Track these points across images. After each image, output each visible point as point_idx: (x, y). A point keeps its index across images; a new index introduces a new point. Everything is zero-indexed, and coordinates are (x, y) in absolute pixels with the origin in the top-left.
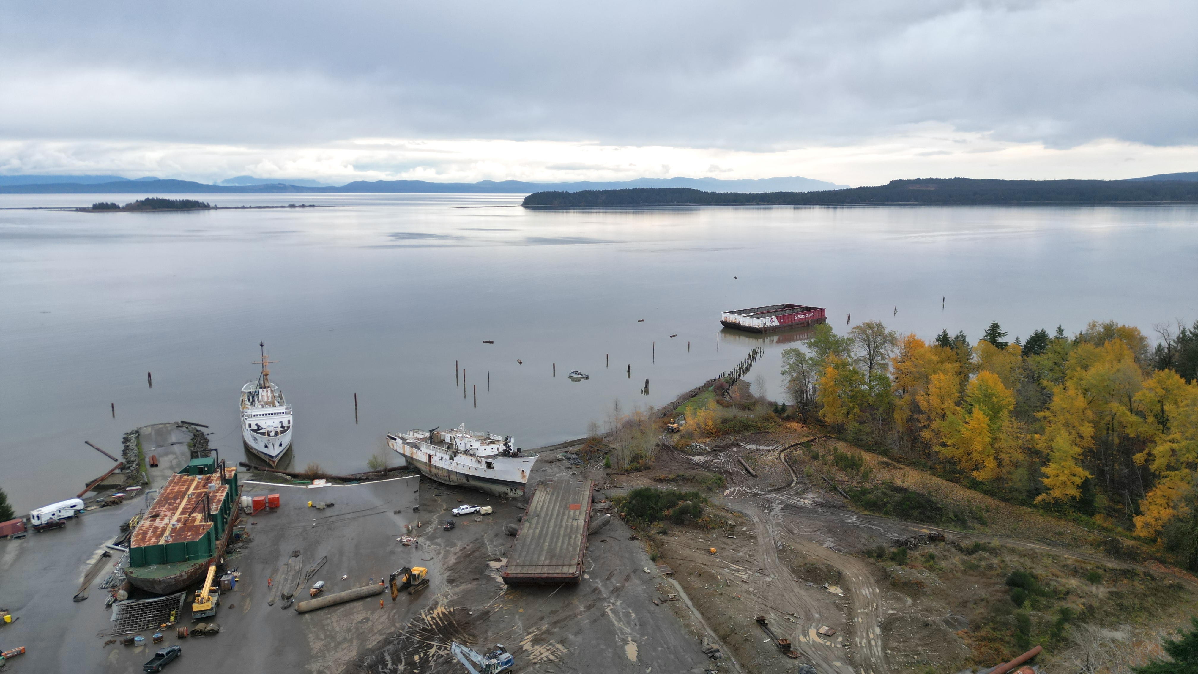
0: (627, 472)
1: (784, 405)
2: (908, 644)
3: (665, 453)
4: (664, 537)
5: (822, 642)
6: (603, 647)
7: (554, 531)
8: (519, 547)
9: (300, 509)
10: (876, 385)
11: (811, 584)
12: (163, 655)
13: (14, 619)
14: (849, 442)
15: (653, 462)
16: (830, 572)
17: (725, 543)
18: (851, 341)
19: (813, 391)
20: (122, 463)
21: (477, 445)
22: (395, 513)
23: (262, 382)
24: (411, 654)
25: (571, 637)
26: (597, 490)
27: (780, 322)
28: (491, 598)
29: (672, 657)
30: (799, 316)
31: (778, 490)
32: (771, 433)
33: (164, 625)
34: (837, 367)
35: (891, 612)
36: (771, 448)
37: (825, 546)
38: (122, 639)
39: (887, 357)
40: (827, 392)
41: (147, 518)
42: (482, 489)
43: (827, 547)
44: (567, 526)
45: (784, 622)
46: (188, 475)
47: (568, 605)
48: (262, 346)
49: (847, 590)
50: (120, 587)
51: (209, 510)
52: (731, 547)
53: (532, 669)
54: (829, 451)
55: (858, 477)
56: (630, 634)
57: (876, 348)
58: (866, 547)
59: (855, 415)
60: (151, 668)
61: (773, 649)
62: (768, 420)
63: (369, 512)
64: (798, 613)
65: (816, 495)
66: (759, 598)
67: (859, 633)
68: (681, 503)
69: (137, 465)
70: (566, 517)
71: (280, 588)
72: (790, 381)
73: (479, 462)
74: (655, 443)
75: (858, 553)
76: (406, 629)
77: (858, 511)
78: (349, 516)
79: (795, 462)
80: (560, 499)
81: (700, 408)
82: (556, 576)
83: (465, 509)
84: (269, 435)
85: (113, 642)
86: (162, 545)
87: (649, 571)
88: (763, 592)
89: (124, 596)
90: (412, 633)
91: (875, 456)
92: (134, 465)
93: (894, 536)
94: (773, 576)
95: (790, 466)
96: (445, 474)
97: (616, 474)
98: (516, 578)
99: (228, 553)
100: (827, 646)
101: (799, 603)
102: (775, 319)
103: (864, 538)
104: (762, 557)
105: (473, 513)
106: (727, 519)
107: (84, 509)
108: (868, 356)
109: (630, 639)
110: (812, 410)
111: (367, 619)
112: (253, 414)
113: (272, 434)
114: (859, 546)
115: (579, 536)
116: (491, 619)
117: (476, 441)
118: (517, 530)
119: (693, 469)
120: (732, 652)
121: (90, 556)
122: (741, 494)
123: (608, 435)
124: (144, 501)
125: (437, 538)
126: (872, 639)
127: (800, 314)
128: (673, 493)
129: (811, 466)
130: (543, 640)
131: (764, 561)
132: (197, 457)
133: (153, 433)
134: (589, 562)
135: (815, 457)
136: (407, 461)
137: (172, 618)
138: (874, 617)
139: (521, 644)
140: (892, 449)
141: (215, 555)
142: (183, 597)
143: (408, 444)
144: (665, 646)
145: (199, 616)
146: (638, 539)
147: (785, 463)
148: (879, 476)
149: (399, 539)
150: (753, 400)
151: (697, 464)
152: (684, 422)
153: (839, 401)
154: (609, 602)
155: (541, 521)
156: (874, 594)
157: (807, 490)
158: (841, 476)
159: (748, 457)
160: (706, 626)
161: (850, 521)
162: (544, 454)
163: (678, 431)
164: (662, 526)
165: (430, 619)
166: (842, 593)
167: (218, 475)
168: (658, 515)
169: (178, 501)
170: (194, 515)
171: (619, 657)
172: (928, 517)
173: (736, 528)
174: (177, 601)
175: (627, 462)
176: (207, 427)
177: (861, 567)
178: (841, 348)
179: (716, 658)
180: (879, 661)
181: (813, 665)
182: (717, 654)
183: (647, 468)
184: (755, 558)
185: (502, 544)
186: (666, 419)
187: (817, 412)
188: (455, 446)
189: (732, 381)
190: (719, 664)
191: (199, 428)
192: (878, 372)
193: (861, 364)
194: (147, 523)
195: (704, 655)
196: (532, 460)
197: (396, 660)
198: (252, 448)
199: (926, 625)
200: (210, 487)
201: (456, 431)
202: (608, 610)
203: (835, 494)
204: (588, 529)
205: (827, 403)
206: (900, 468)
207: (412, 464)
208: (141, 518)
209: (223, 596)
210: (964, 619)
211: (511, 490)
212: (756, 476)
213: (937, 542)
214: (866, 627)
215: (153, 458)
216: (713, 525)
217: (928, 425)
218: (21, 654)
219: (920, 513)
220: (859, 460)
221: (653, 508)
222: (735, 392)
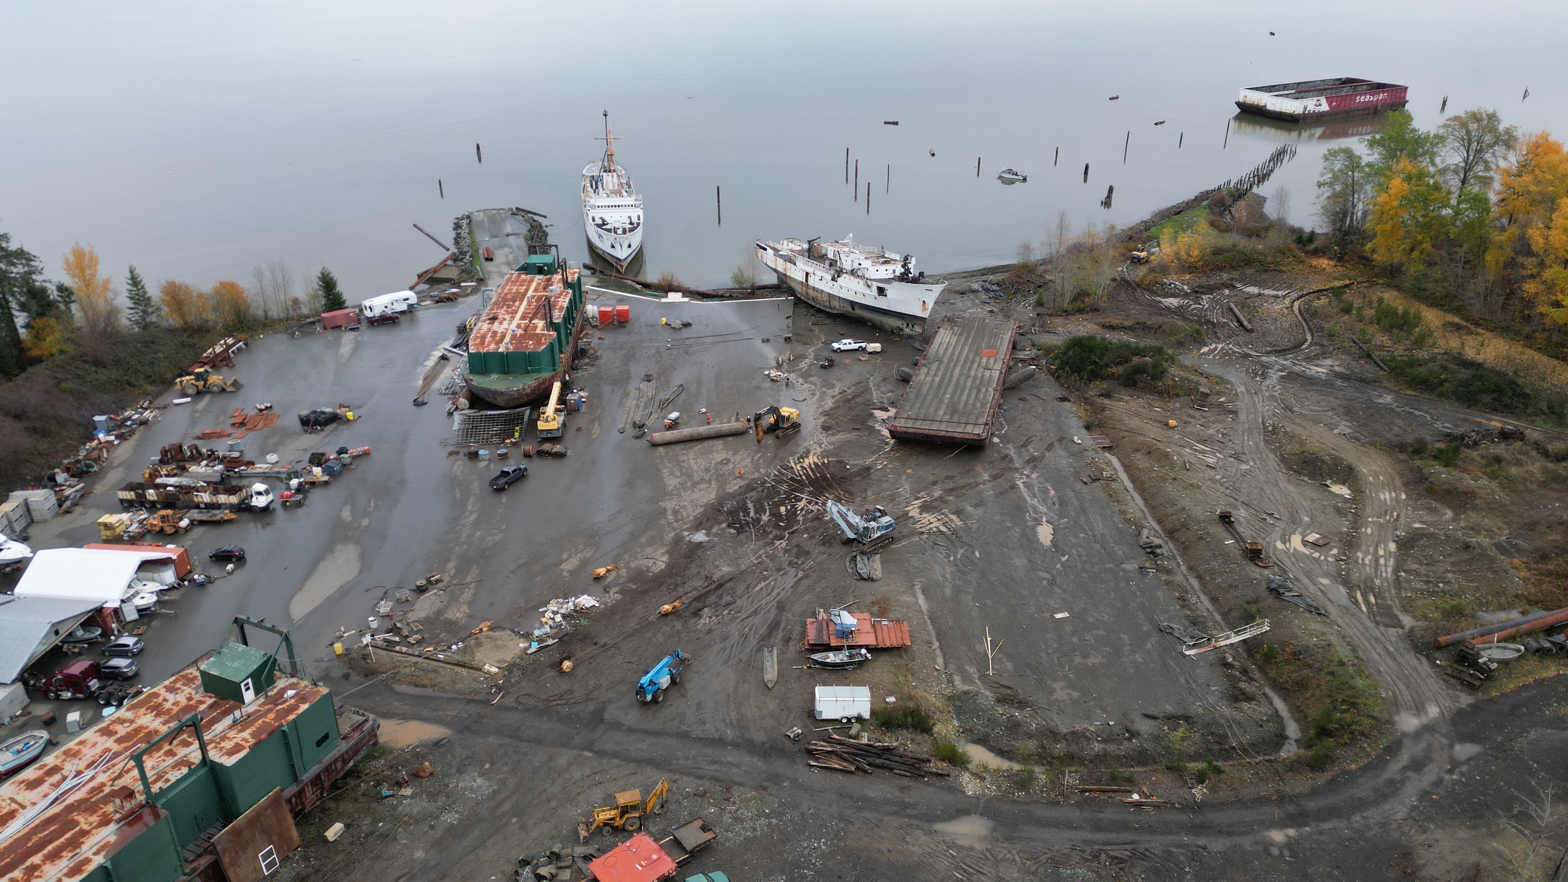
0: (1066, 313)
1: (1313, 233)
2: (1434, 568)
3: (1123, 291)
4: (1106, 401)
5: (1308, 553)
6: (1008, 524)
7: (958, 381)
8: (912, 396)
9: (653, 326)
10: (1467, 209)
11: (1306, 479)
12: (508, 473)
13: (356, 417)
14: (1405, 291)
15: (1105, 302)
16: (1336, 465)
17: (1190, 416)
18: (1440, 139)
19: (1363, 213)
20: (454, 254)
21: (867, 264)
22: (763, 341)
23: (606, 164)
24: (777, 505)
25: (970, 509)
26: (1021, 335)
27: (1330, 106)
28: (874, 453)
29: (1098, 546)
30: (1363, 97)
31: (1281, 352)
32: (1284, 272)
33: (508, 441)
34: (1409, 178)
35: (1417, 525)
36: (1280, 293)
37: (1336, 431)
38: (466, 450)
39: (1494, 167)
40: (1385, 215)
41: (484, 321)
42: (870, 320)
43: (1339, 434)
44: (976, 376)
45: (1258, 522)
46: (527, 274)
47: (969, 471)
48: (605, 115)
49: (1357, 491)
50: (461, 394)
51: (551, 318)
52: (1199, 422)
53: (917, 539)
54: (1370, 303)
55: (1408, 342)
56: (1046, 514)
57: (1478, 151)
58: (1398, 438)
59: (1422, 252)
60: (496, 484)
61: (1237, 553)
62: (1284, 254)
63: (732, 338)
64: (1280, 514)
65: (1338, 363)
66: (1227, 488)
67: (1364, 548)
68: (1136, 360)
69: (471, 257)
70: (976, 365)
71: (631, 414)
72: (1329, 198)
73: (869, 286)
74: (1110, 277)
75: (1385, 445)
76: (772, 477)
77: (1397, 388)
78: (709, 340)
79: (1315, 314)
80: (970, 341)
81: (1184, 231)
82: (956, 435)
83: (847, 344)
84: (616, 233)
85: (457, 453)
86: (502, 353)
87: (1080, 441)
88: (1234, 482)
89: (465, 405)
90: (779, 482)
91: (1441, 313)
92: (468, 257)
93: (1445, 426)
94: (1252, 463)
95: (1305, 320)
96: (826, 298)
97: (1051, 315)
98: (906, 432)
99: (573, 369)
100: (1314, 558)
101: (1284, 501)
102: (1323, 100)
103: (1399, 427)
104: (1241, 438)
105: (857, 350)
106: (1200, 385)
107: (417, 304)
108: (1463, 164)
109: (1044, 519)
110: (1355, 242)
111: (728, 461)
112: (597, 204)
113: (620, 231)
114: (1388, 436)
115: (991, 390)
116: (872, 476)
117: (866, 258)
118: (911, 376)
119: (1161, 315)
120: (1179, 551)
121: (427, 357)
122: (1224, 354)
123: (1044, 262)
124: (481, 299)
125: (812, 376)
126: (1382, 556)
127: (1365, 94)
128: (1127, 346)
129: (1337, 322)
130: (935, 508)
131: (1243, 443)
132: (536, 253)
133: (486, 220)
134: (1001, 422)
135: (1347, 311)
136: (779, 278)
137: (517, 435)
138: (1390, 530)
139: (907, 509)
140: (1472, 305)
141: (560, 369)
142: (528, 413)
143: (781, 256)
144: (1090, 533)
145: (544, 435)
146: (1069, 401)
147: (1298, 315)
148: (1441, 342)
149: (767, 373)
150: (1266, 224)
151: (1168, 309)
152: (1157, 249)
153: (1402, 232)
154: (1022, 474)
155: (943, 367)
156: (1397, 499)
157: (1324, 355)
158: (1381, 339)
159: (1243, 304)
160: (1148, 516)
161: (1381, 401)
162: (954, 282)
163: (1147, 261)
164: (1105, 386)
165: (799, 469)
166: (1350, 495)
167: (559, 276)
168: (1102, 372)
169: (517, 304)
170: (534, 322)
171: (1028, 539)
172: (1506, 406)
173: (1209, 399)
174: (521, 417)
175: (1067, 299)
176: (545, 217)
177: (1385, 464)
178: (1420, 150)
179: (1156, 556)
180: (1385, 584)
181: (1289, 578)
182: (1158, 551)
183: (1095, 310)
184: (1231, 438)
185: (891, 391)
186: (1131, 245)
187: (1363, 245)
188: (838, 263)
189: (1239, 194)
190: (1159, 562)
191: (536, 218)
192: (1475, 189)
193: (1450, 176)
194: (485, 326)
195: (1140, 549)
196: (938, 289)
197: (760, 510)
198: (597, 247)
199: (1467, 547)
200: (551, 291)
201: (841, 244)
202: (1019, 483)
203: (1366, 363)
204: (1004, 383)
205: (1382, 232)
206: (1477, 334)
207: (785, 283)
208: (478, 319)
209: (570, 417)
210: (1527, 545)
211: (908, 325)
212: (1251, 331)
213: (1511, 441)
214: (1376, 540)
215: (487, 250)
216: (1177, 391)
217: (1539, 274)
218: (366, 454)
219: (1495, 399)
220: (1414, 318)
221: (1097, 363)
222: (1240, 210)
